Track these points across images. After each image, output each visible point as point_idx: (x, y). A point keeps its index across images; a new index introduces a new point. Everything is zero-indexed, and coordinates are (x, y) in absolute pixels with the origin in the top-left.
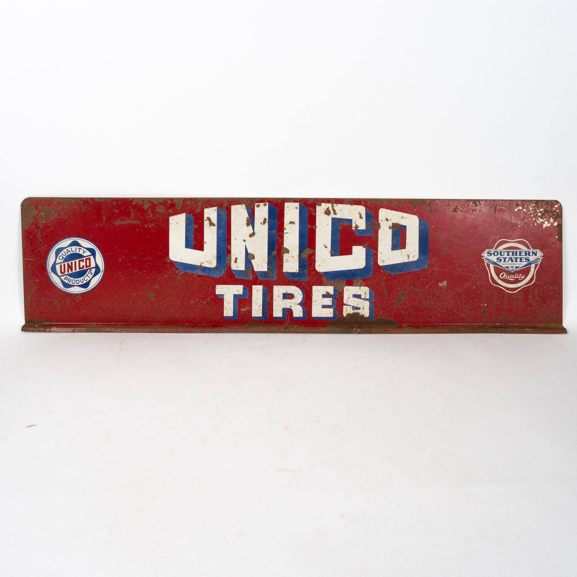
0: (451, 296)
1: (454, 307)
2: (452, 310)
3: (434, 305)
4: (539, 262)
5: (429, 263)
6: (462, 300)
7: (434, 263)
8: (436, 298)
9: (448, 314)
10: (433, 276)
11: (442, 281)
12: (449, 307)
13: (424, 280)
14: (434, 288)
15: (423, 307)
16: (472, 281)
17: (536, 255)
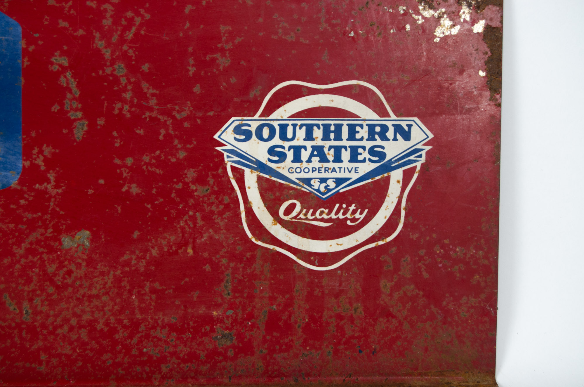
0: (106, 283)
1: (116, 320)
2: (113, 331)
3: (48, 316)
4: (415, 161)
5: (24, 166)
6: (147, 297)
7: (43, 168)
8: (51, 290)
9: (96, 346)
10: (40, 214)
11: (72, 230)
12: (102, 321)
13: (8, 227)
14: (45, 256)
15: (7, 324)
16: (183, 228)
17: (407, 136)
